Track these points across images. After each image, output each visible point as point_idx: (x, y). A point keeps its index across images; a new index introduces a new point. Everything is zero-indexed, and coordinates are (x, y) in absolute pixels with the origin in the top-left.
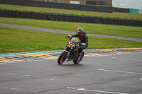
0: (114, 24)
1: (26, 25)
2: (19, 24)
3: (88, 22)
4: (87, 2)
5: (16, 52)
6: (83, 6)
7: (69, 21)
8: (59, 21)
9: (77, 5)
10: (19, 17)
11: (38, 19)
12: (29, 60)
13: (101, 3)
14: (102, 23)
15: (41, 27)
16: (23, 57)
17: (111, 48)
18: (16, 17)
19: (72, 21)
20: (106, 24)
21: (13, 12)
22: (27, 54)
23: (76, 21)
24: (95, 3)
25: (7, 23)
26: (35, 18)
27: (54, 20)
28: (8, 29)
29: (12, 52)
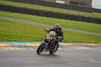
0: (94, 22)
1: (21, 19)
2: (15, 18)
3: (72, 20)
4: (71, 3)
5: (18, 41)
6: (68, 5)
7: (56, 18)
8: (47, 17)
9: (62, 4)
10: (14, 12)
11: (30, 14)
12: (30, 49)
13: (82, 4)
14: (84, 21)
15: (34, 21)
16: (25, 46)
17: (96, 43)
18: (11, 11)
19: (59, 18)
20: (87, 22)
21: (9, 7)
22: (28, 44)
23: (62, 18)
24: (77, 3)
25: (4, 16)
26: (27, 14)
27: (44, 16)
28: (7, 21)
29: (15, 41)
